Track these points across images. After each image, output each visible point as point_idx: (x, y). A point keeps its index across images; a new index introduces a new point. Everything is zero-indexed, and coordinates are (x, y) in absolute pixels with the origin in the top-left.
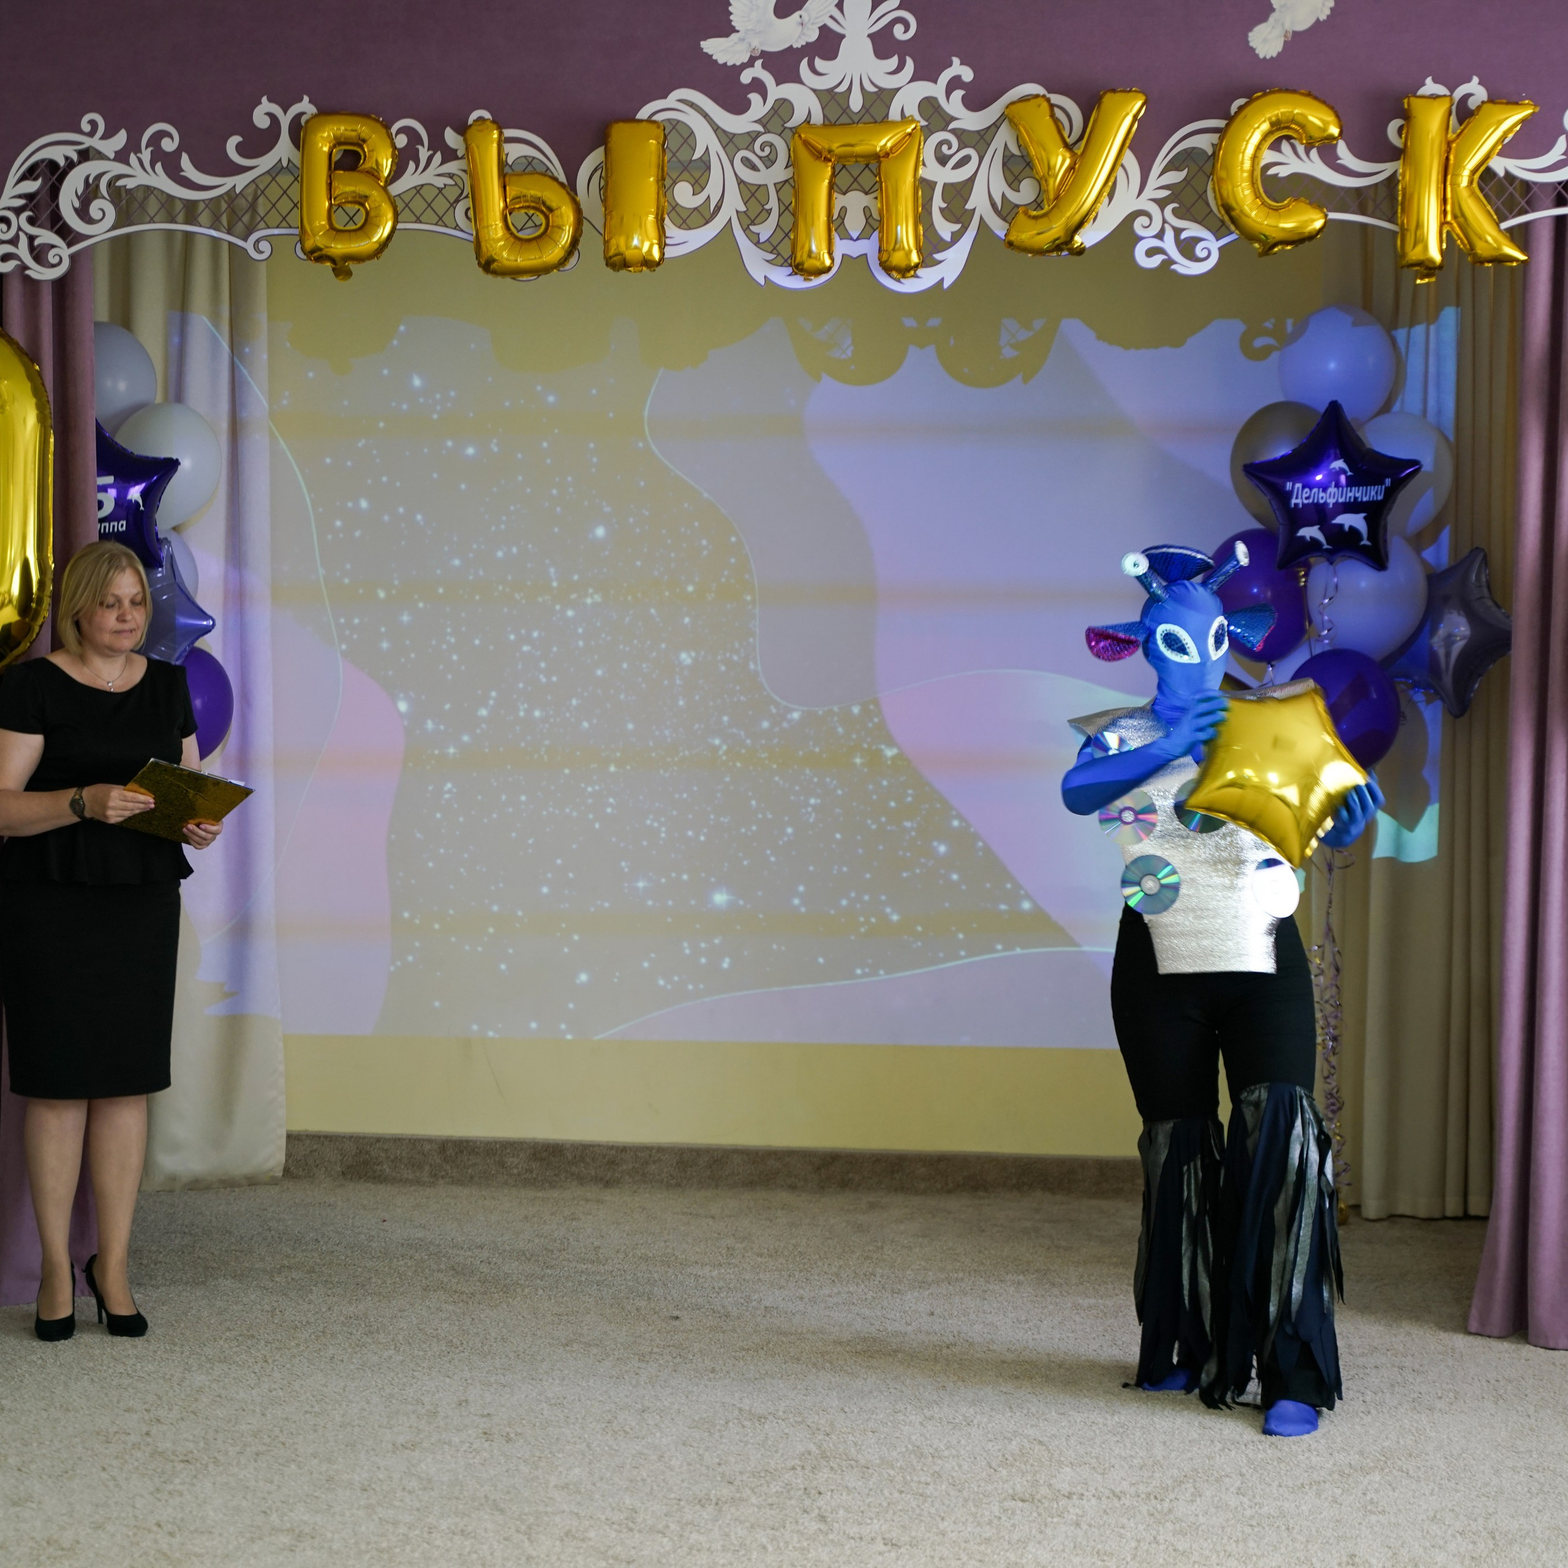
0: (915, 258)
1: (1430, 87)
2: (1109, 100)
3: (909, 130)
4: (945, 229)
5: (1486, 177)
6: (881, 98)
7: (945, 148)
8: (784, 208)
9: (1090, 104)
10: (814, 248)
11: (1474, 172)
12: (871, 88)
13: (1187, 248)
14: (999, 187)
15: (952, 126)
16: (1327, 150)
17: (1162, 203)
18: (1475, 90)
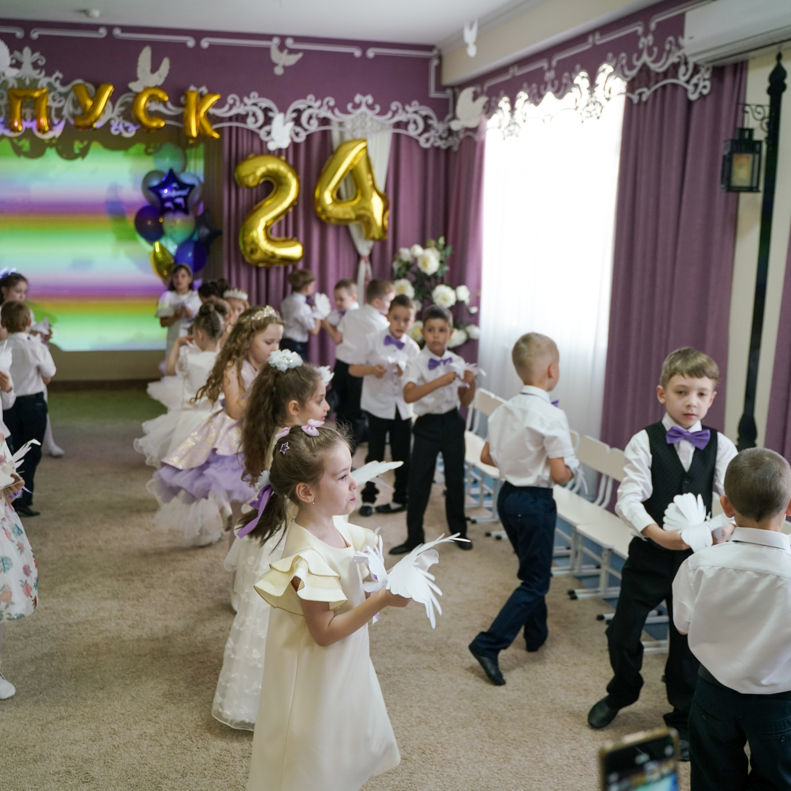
0: (47, 128)
1: (192, 88)
2: (103, 86)
3: (44, 91)
4: (56, 121)
5: (207, 114)
6: (35, 82)
7: (55, 98)
8: (7, 113)
9: (98, 86)
10: (16, 124)
11: (205, 113)
12: (32, 79)
13: (126, 129)
14: (71, 109)
15: (57, 91)
16: (164, 104)
17: (119, 116)
18: (204, 89)
